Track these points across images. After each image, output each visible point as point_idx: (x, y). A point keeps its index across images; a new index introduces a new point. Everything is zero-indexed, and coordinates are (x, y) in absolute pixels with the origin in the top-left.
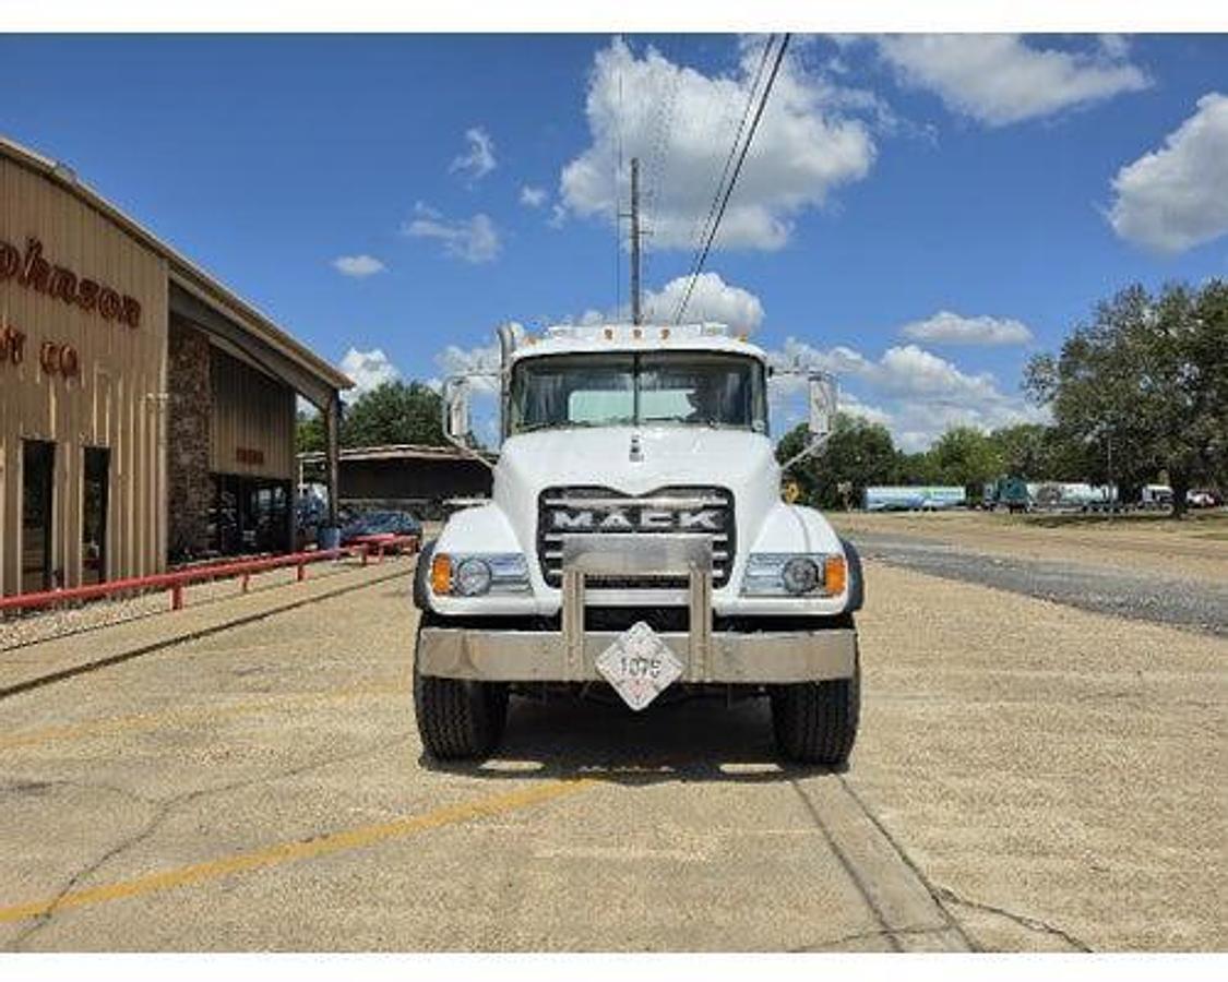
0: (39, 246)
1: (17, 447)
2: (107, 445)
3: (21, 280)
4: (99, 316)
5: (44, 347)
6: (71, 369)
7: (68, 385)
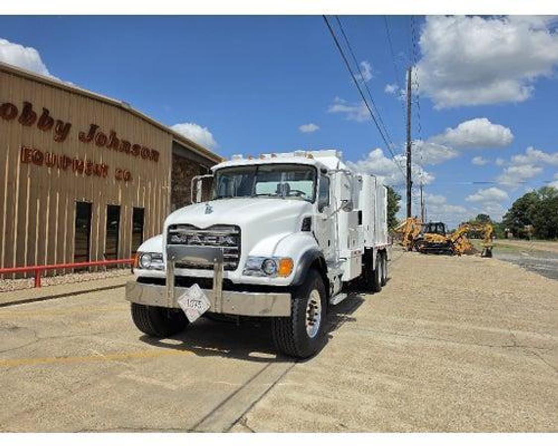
0: (115, 134)
1: (105, 208)
2: (144, 206)
3: (107, 147)
4: (141, 158)
5: (116, 170)
6: (128, 178)
7: (127, 185)
